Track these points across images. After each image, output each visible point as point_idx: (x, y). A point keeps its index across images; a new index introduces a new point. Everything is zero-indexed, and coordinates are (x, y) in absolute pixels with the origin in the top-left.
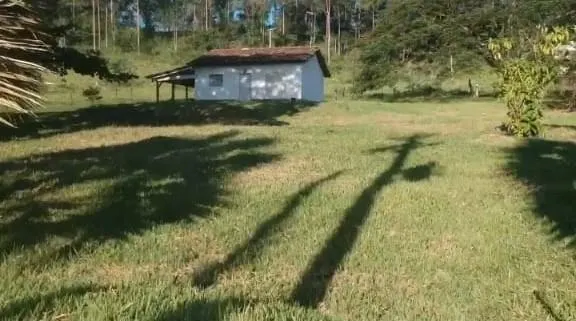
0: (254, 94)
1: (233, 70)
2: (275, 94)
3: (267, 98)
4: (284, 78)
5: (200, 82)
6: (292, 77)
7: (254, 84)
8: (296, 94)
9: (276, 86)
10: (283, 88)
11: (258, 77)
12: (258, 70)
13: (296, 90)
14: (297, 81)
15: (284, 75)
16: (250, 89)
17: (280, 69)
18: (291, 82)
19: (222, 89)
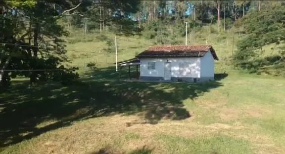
0: (172, 74)
1: (161, 60)
2: (185, 74)
3: (180, 76)
4: (190, 66)
5: (143, 66)
6: (195, 65)
7: (173, 69)
8: (197, 74)
9: (185, 70)
10: (189, 71)
11: (175, 65)
12: (175, 61)
13: (197, 72)
14: (198, 67)
15: (190, 64)
16: (170, 71)
17: (187, 60)
18: (194, 68)
19: (155, 71)
